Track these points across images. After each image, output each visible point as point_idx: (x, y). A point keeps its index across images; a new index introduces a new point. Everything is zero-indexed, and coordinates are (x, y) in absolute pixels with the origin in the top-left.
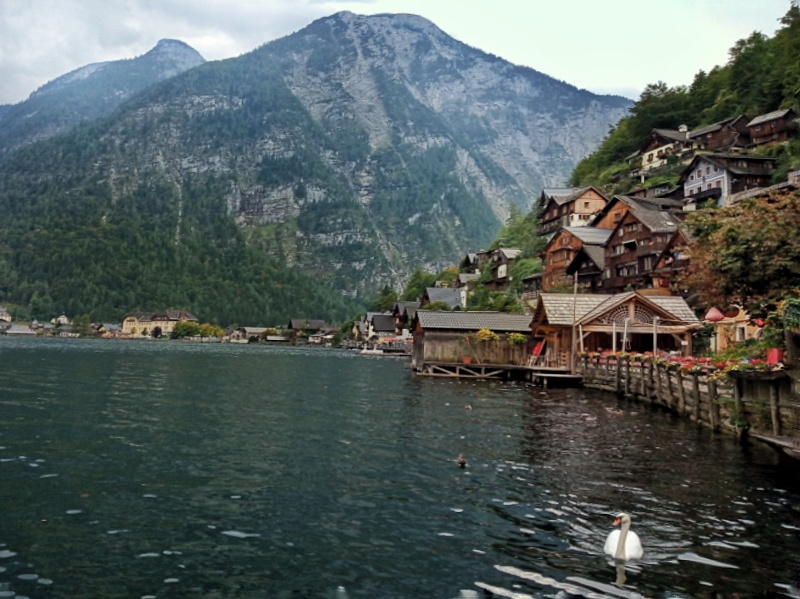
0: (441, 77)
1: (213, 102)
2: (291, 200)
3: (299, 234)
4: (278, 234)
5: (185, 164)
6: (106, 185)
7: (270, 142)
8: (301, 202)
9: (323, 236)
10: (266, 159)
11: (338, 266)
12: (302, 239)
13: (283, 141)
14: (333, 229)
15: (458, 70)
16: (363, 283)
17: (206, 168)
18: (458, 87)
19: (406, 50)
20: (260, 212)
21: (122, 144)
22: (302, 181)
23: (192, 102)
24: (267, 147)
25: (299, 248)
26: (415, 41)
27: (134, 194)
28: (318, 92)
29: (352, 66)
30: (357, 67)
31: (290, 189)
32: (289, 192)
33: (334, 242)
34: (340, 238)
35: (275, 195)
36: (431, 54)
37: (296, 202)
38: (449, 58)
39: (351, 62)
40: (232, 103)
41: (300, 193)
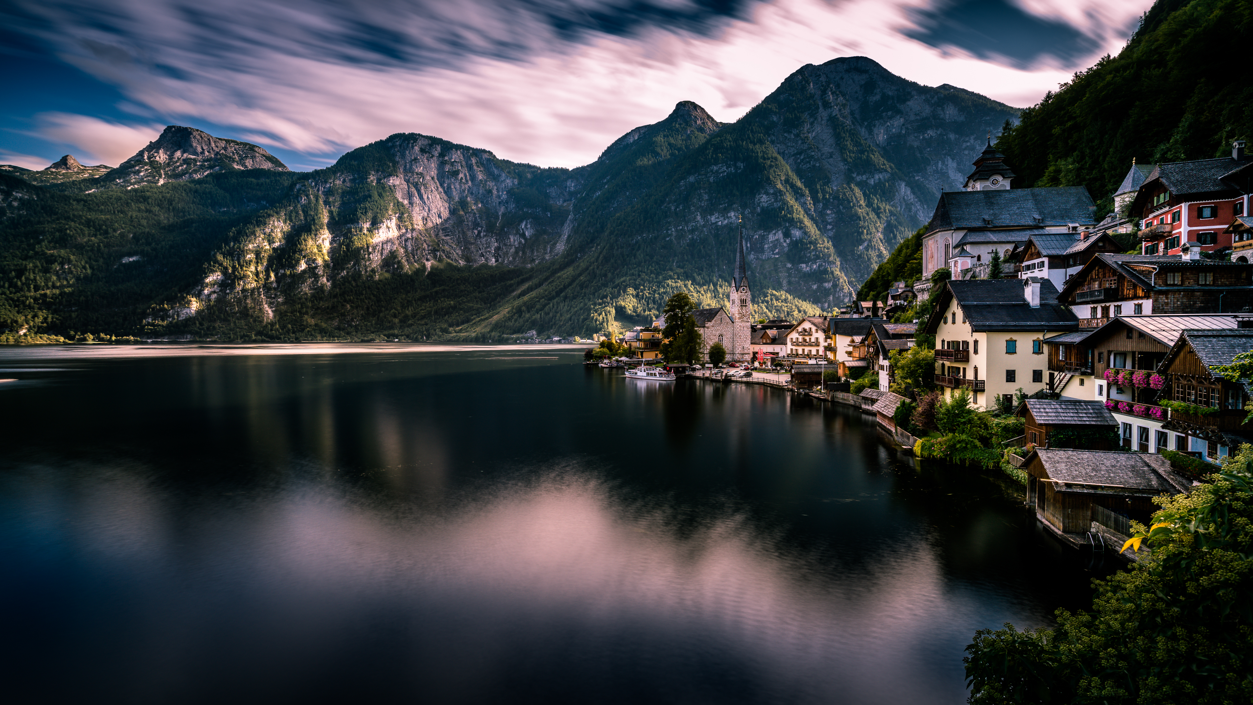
0: (884, 114)
1: (725, 168)
2: (782, 240)
3: (789, 265)
4: (776, 266)
5: (713, 219)
6: (671, 240)
7: (764, 196)
8: (788, 241)
9: (804, 265)
10: (763, 209)
11: (815, 287)
12: (791, 269)
13: (773, 194)
14: (810, 260)
15: (898, 105)
16: (831, 298)
17: (726, 221)
18: (898, 121)
19: (856, 92)
20: (762, 251)
21: (675, 209)
22: (787, 225)
23: (712, 171)
24: (762, 200)
25: (790, 276)
26: (863, 82)
27: (688, 245)
28: (793, 147)
29: (816, 119)
30: (820, 120)
31: (780, 232)
32: (780, 235)
33: (811, 270)
34: (815, 267)
35: (771, 238)
36: (876, 94)
37: (785, 241)
38: (890, 93)
39: (813, 115)
40: (736, 168)
41: (787, 235)
